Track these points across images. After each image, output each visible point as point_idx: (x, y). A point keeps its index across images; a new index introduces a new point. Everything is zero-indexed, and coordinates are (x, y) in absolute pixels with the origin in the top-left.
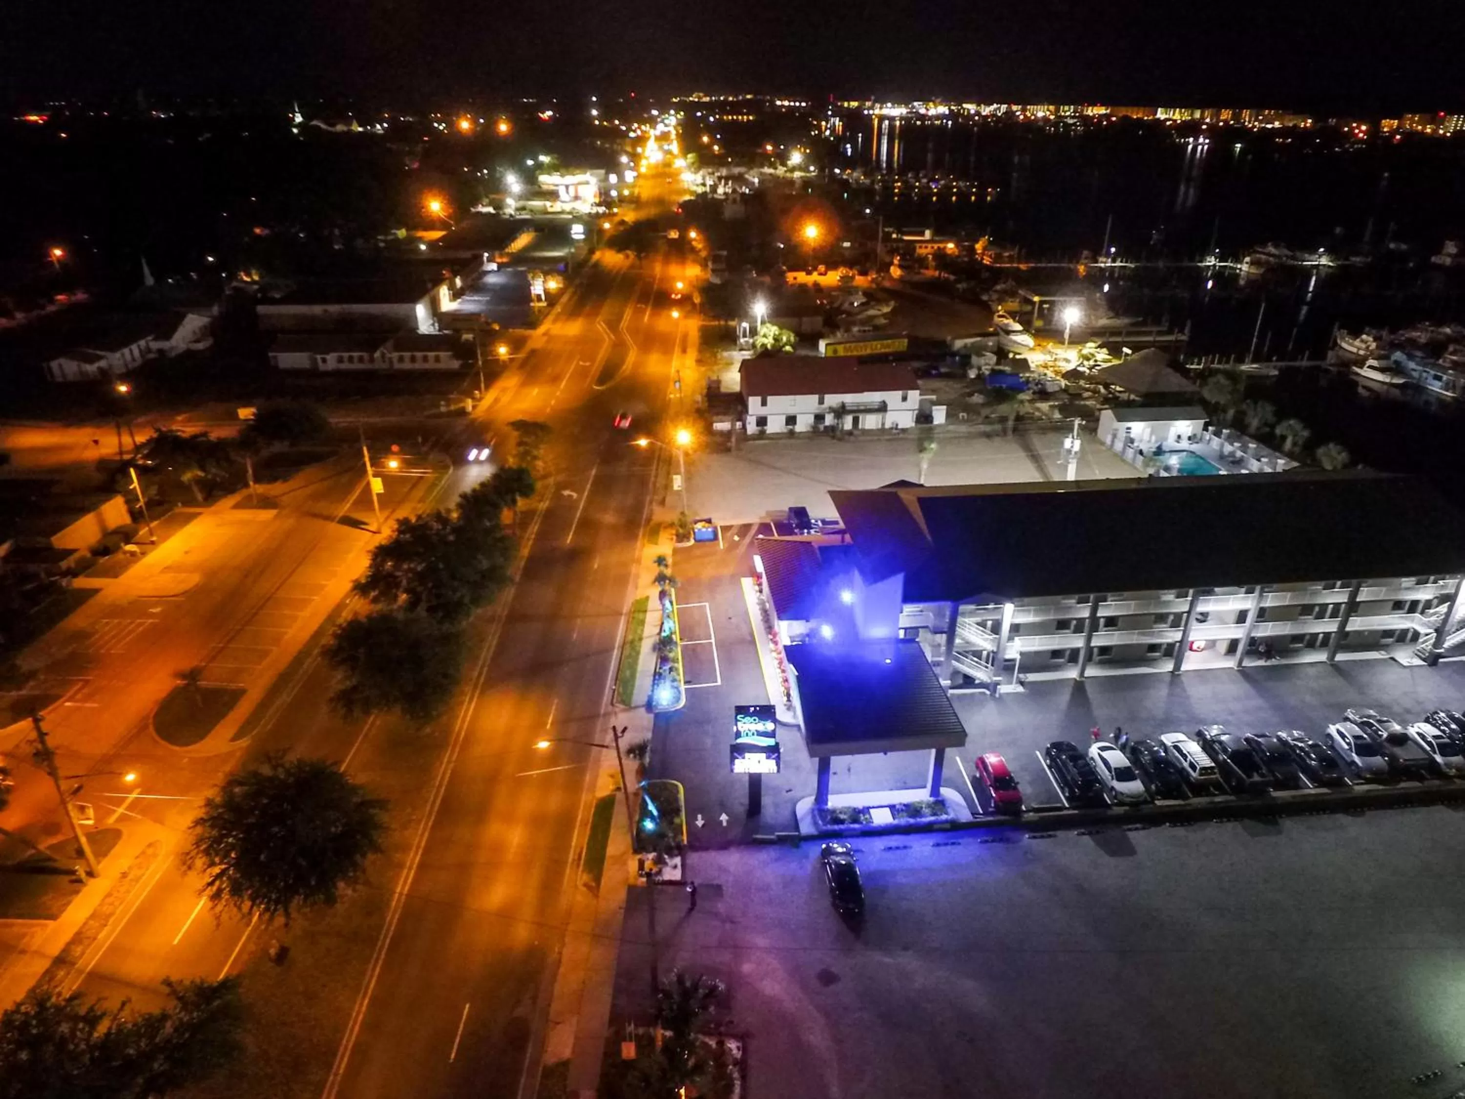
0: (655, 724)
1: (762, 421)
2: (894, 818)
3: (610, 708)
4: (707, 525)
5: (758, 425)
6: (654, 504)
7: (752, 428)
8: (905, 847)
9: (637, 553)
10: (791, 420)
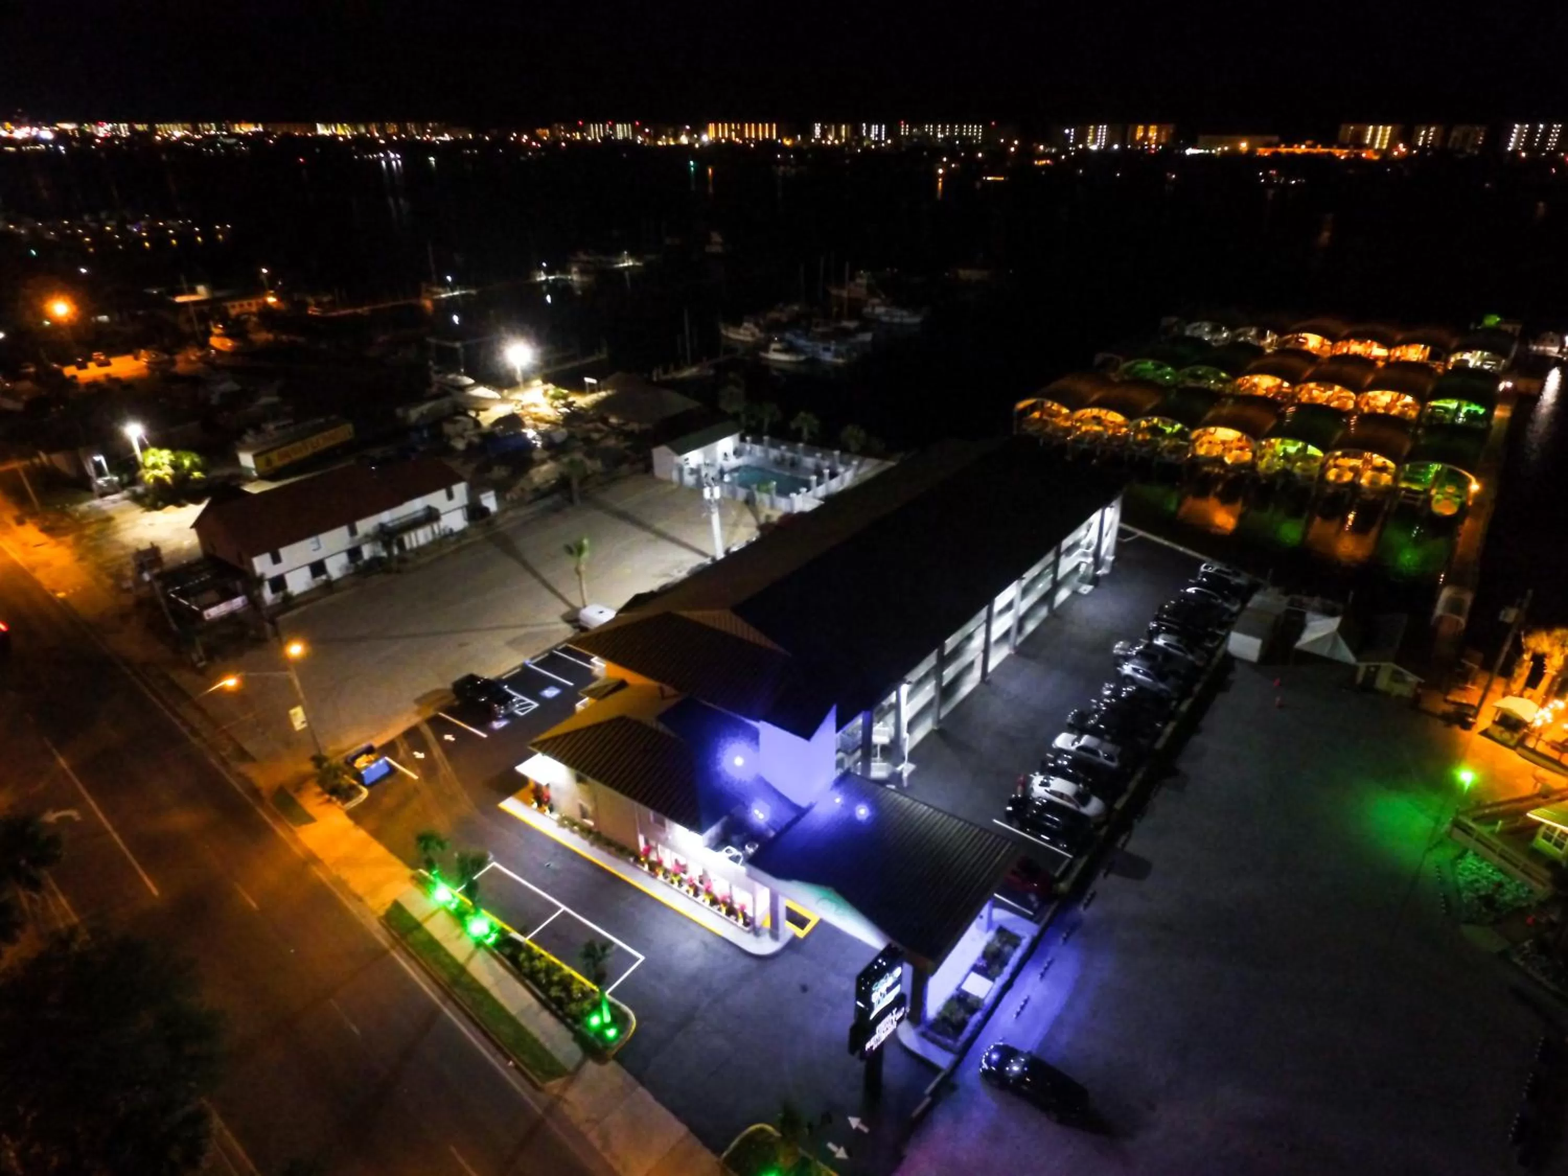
0: (630, 1070)
1: (279, 583)
2: (993, 980)
3: (541, 1096)
4: (372, 757)
5: (275, 590)
6: (233, 764)
7: (267, 596)
8: (1026, 1002)
9: (296, 849)
10: (318, 568)
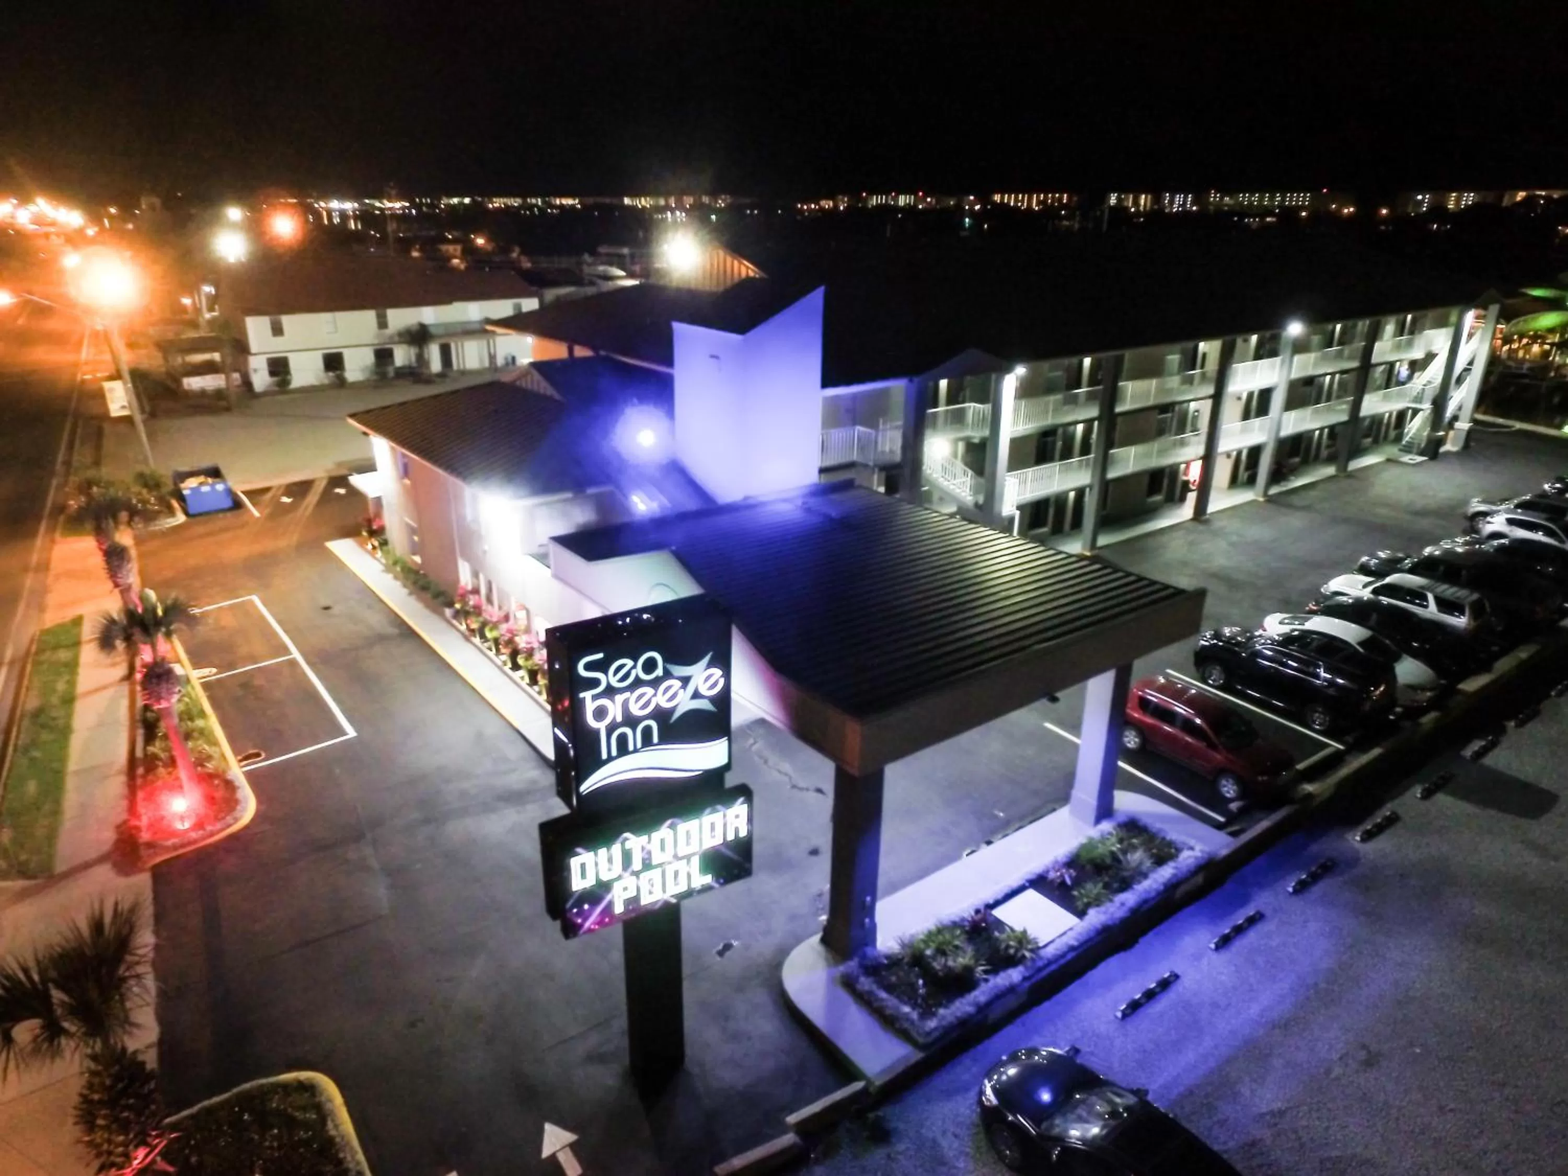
2: (1081, 914)
4: (210, 480)
5: (272, 373)
7: (261, 379)
10: (333, 362)
